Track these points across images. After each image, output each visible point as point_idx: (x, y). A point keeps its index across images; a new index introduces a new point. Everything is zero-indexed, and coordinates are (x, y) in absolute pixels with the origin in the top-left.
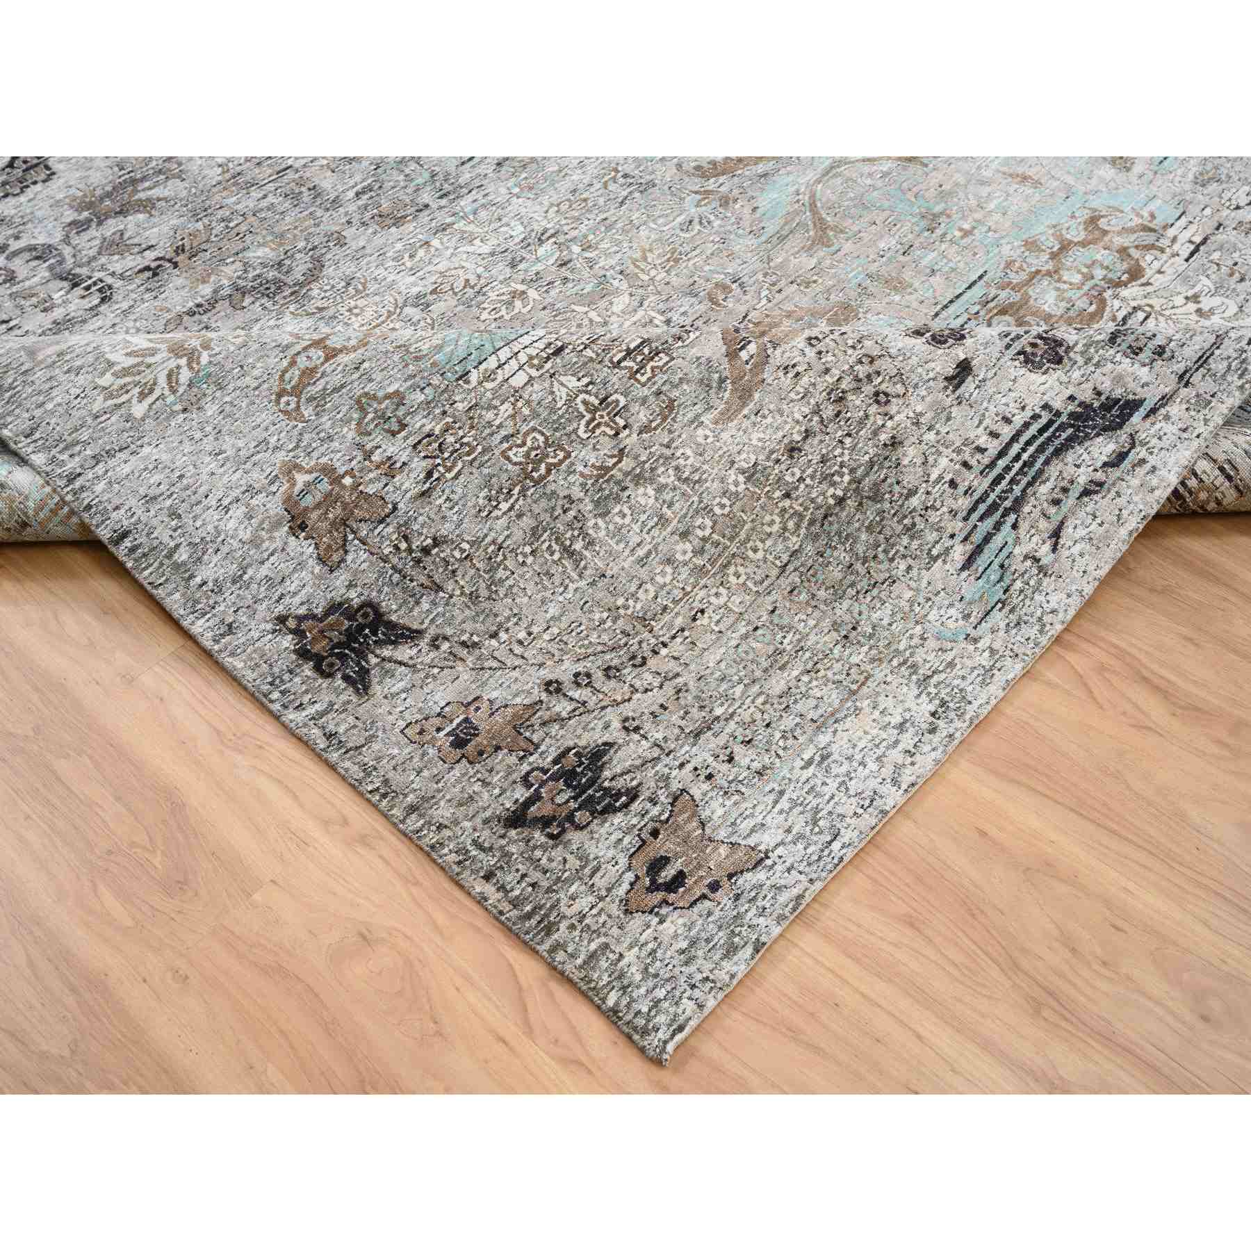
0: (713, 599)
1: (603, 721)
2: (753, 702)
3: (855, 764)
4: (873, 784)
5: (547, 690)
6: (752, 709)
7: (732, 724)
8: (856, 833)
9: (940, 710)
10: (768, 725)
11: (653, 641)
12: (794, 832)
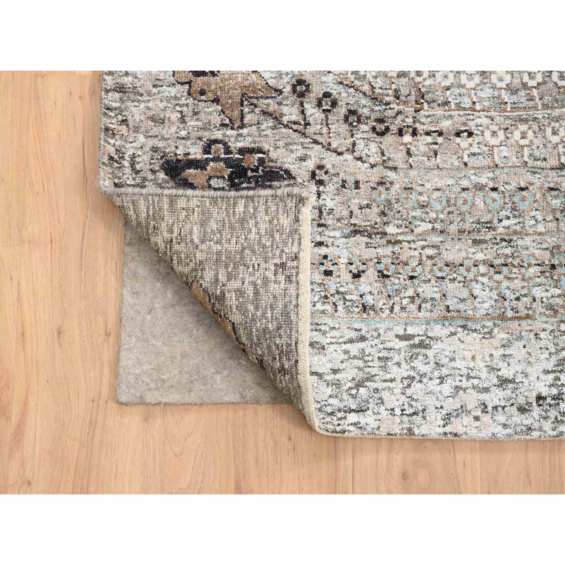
0: (488, 134)
1: (305, 152)
2: (423, 248)
3: (436, 374)
4: (430, 402)
5: (294, 86)
6: (416, 253)
7: (388, 250)
8: (375, 425)
9: (549, 400)
10: (412, 278)
11: (409, 121)
12: (338, 376)
